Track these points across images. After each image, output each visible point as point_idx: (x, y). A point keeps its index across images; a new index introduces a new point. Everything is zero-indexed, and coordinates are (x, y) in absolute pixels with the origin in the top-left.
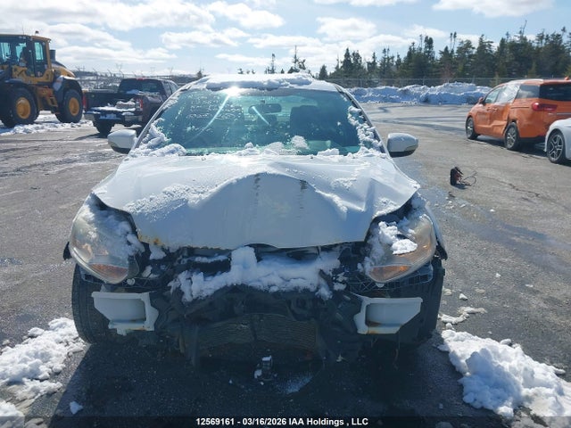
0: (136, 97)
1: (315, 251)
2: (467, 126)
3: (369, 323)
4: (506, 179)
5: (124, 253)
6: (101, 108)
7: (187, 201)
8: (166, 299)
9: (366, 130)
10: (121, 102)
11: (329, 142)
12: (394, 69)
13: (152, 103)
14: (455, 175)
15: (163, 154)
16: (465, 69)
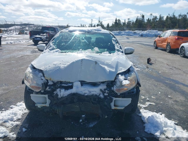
0: (47, 33)
1: (99, 83)
2: (154, 44)
3: (115, 106)
4: (165, 62)
5: (40, 82)
6: (35, 36)
7: (60, 67)
8: (53, 97)
9: (118, 46)
10: (41, 34)
11: (106, 49)
12: (131, 25)
13: (52, 35)
14: (149, 60)
15: (54, 52)
16: (155, 25)
